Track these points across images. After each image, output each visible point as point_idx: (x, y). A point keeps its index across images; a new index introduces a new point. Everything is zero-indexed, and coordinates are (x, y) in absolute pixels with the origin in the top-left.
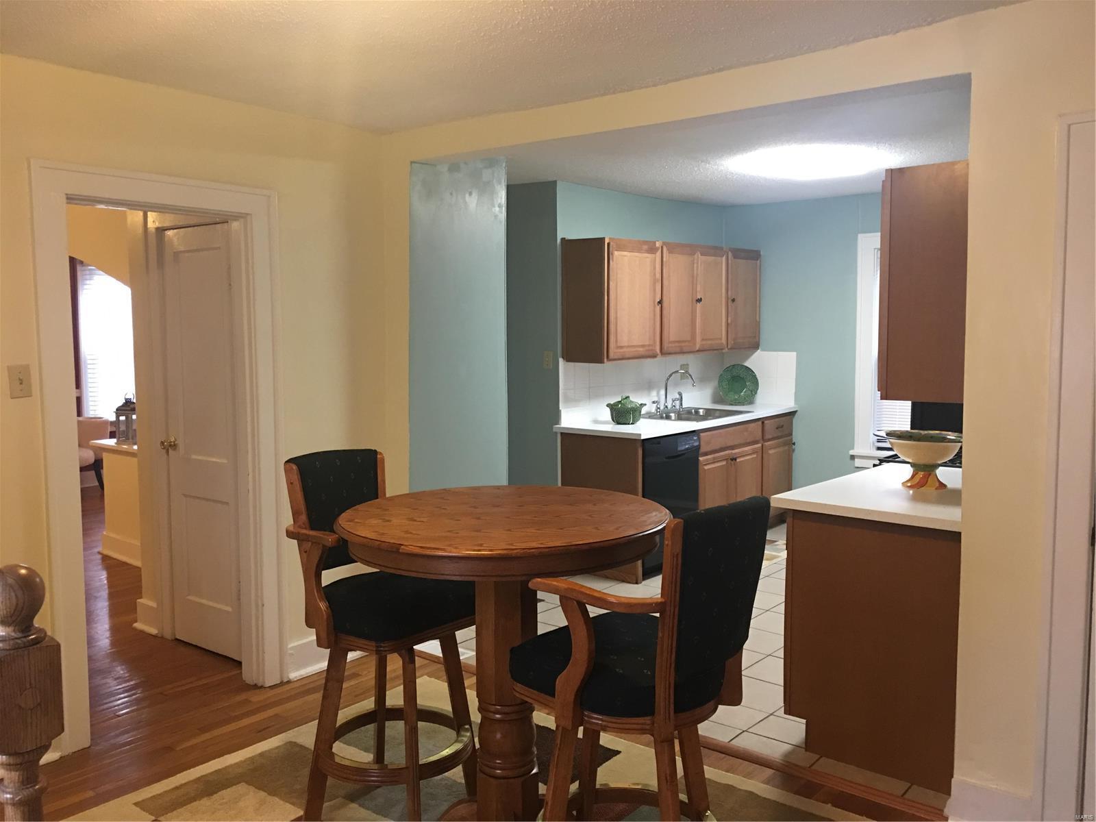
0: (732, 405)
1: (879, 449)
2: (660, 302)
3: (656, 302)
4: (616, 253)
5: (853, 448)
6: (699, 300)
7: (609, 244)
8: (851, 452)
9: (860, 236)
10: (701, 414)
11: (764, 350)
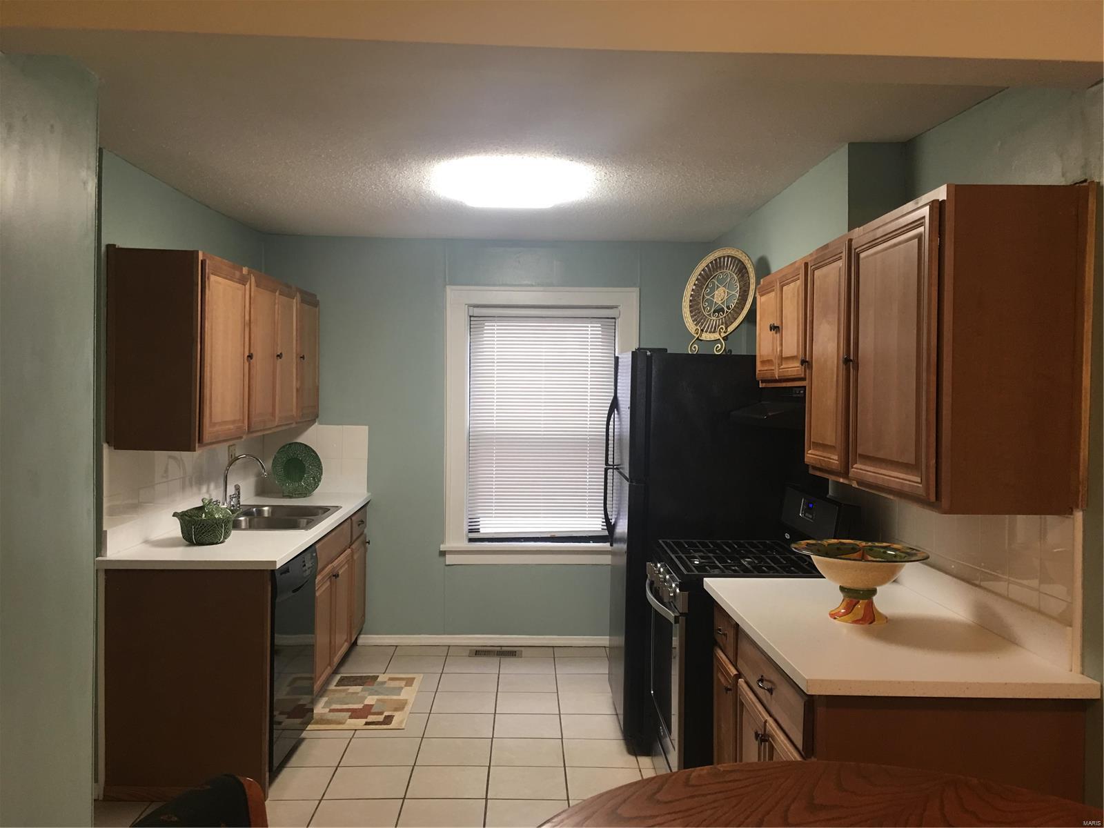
0: (291, 497)
1: (471, 540)
2: (250, 356)
3: (246, 356)
4: (213, 278)
5: (443, 542)
6: (279, 356)
7: (202, 261)
8: (443, 548)
9: (448, 288)
10: (266, 515)
11: (321, 423)
